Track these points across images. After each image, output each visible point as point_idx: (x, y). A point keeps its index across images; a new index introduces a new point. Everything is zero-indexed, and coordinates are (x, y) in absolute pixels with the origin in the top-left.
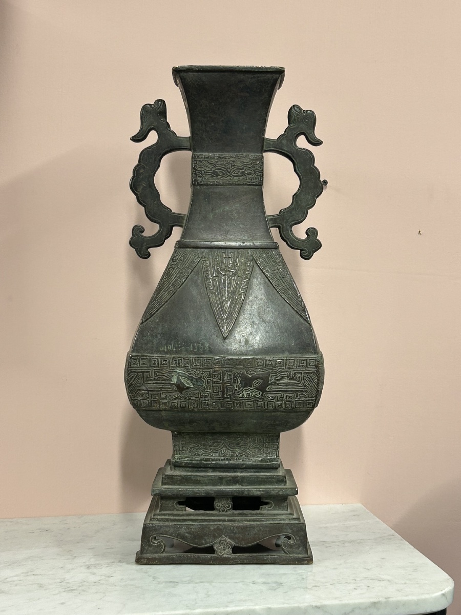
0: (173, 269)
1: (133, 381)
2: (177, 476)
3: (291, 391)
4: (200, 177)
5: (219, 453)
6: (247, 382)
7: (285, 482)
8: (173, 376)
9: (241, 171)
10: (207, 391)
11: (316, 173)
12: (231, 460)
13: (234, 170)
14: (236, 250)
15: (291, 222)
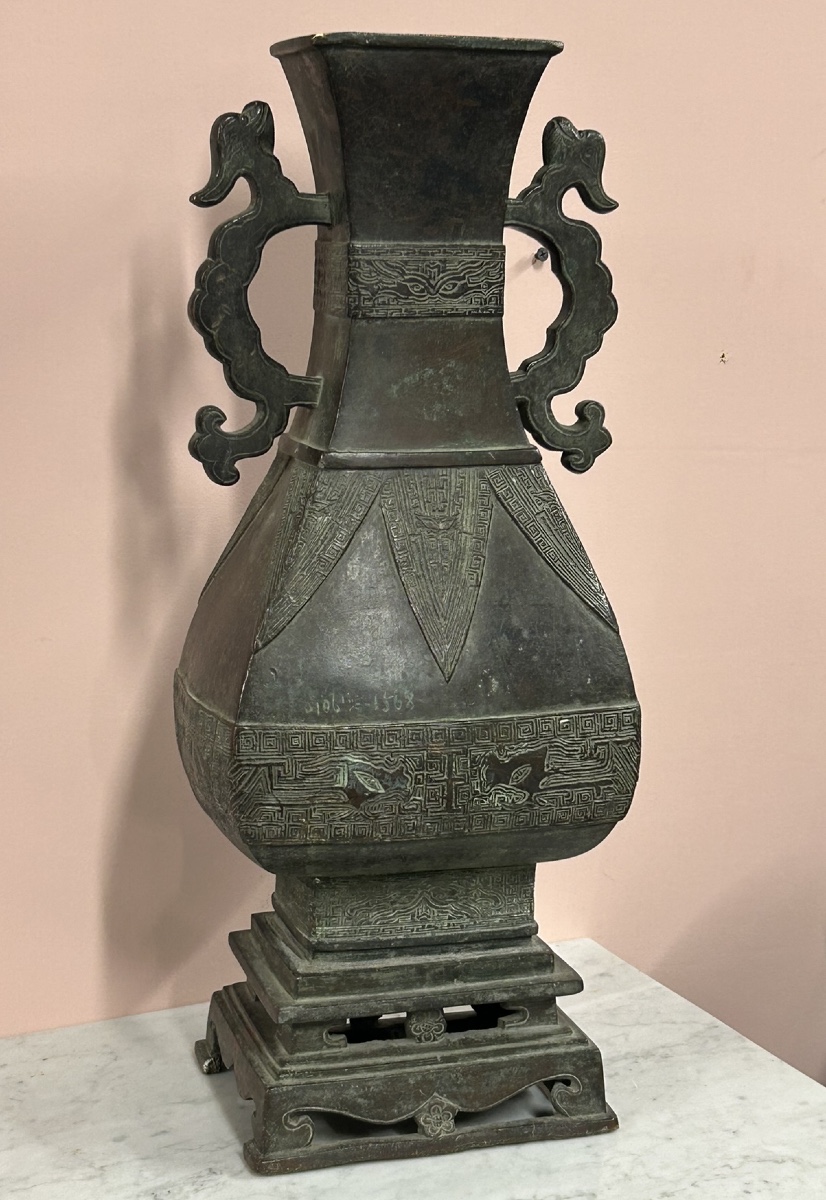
1: (246, 785)
2: (327, 974)
3: (588, 784)
4: (370, 299)
5: (413, 916)
6: (500, 773)
7: (553, 964)
8: (338, 771)
9: (459, 283)
10: (414, 800)
11: (603, 278)
12: (436, 928)
13: (444, 283)
14: (453, 470)
15: (550, 390)
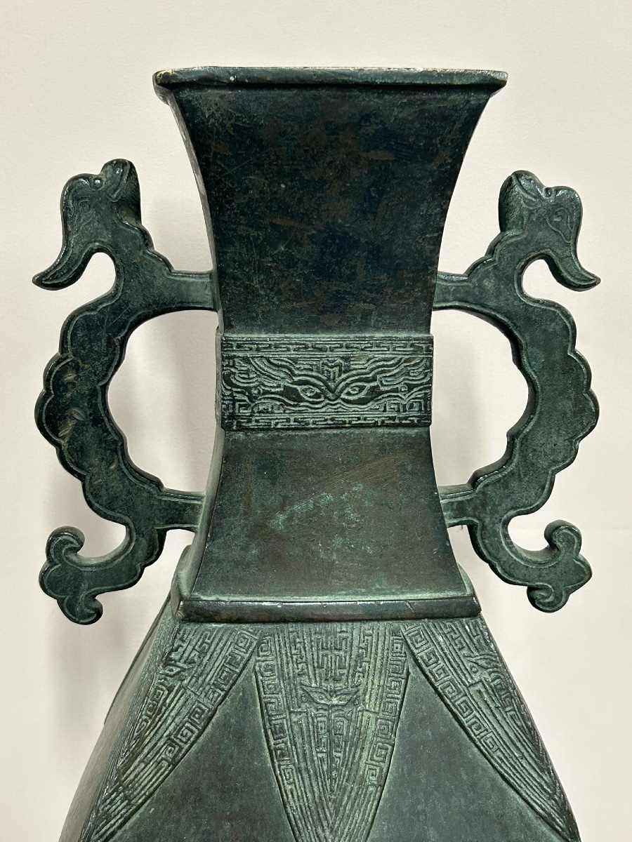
0: (170, 690)
4: (246, 406)
9: (368, 386)
11: (578, 372)
13: (347, 385)
14: (357, 625)
15: (508, 510)
